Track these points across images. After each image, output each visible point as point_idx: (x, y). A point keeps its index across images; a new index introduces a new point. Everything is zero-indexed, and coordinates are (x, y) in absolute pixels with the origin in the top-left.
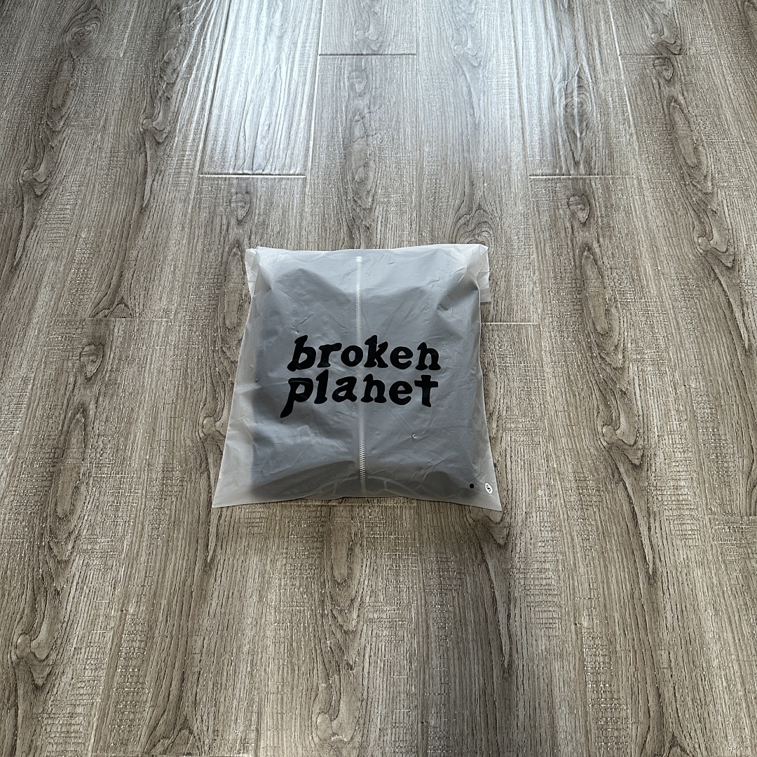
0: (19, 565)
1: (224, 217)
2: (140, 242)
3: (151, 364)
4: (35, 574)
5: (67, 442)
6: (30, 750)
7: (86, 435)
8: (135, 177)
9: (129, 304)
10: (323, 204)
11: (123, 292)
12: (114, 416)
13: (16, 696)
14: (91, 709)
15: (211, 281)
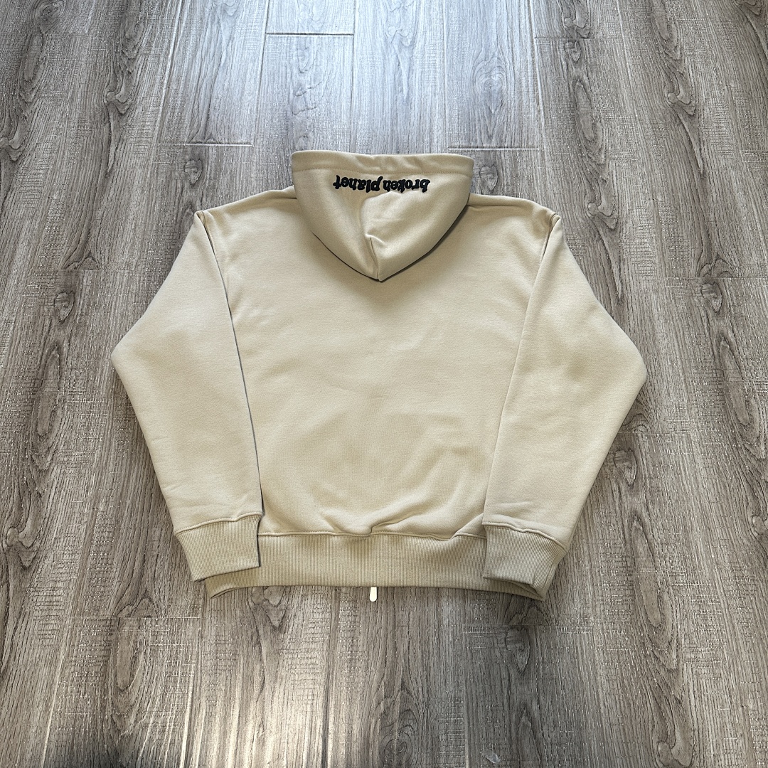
0: (7, 474)
1: (179, 181)
2: (105, 203)
3: (115, 309)
4: (20, 481)
5: (45, 374)
6: (20, 616)
7: (61, 368)
8: (100, 146)
9: (96, 257)
10: (267, 170)
11: (91, 247)
12: (84, 353)
13: (8, 575)
14: (69, 584)
15: (167, 237)
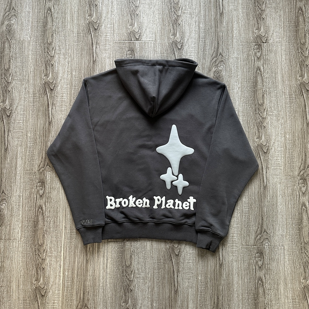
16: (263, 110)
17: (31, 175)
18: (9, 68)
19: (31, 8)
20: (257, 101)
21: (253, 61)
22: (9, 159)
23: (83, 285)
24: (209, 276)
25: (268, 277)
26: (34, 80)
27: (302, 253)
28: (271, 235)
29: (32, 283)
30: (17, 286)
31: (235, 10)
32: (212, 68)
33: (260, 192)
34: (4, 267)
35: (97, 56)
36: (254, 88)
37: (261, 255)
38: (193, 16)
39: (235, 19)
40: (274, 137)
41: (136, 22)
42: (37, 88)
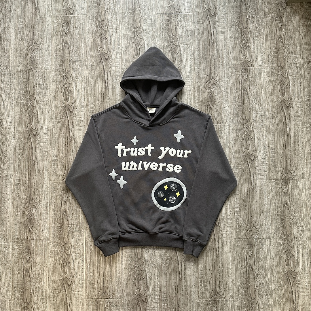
16: (250, 125)
17: (56, 184)
18: (34, 94)
19: (51, 42)
20: (245, 117)
21: (241, 83)
22: (36, 172)
23: (102, 275)
24: (208, 265)
25: (257, 264)
26: (56, 104)
27: (285, 243)
28: (259, 229)
29: (59, 275)
30: (48, 277)
31: (225, 40)
32: (206, 90)
33: (248, 194)
34: (36, 262)
35: (108, 82)
36: (242, 106)
37: (251, 246)
38: (189, 46)
39: (225, 47)
40: (259, 147)
41: (140, 52)
42: (59, 111)
